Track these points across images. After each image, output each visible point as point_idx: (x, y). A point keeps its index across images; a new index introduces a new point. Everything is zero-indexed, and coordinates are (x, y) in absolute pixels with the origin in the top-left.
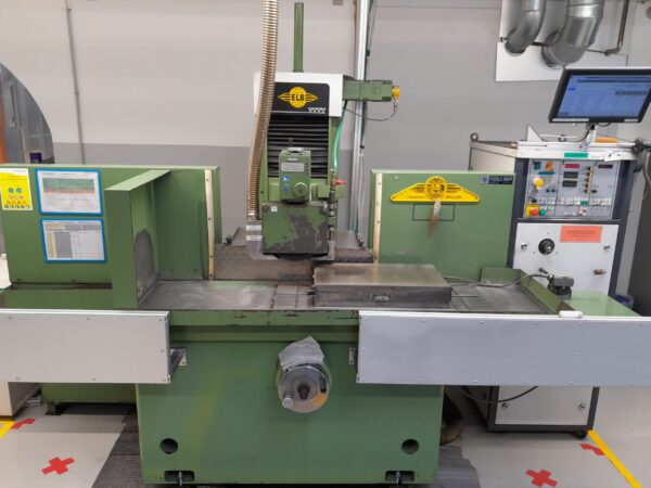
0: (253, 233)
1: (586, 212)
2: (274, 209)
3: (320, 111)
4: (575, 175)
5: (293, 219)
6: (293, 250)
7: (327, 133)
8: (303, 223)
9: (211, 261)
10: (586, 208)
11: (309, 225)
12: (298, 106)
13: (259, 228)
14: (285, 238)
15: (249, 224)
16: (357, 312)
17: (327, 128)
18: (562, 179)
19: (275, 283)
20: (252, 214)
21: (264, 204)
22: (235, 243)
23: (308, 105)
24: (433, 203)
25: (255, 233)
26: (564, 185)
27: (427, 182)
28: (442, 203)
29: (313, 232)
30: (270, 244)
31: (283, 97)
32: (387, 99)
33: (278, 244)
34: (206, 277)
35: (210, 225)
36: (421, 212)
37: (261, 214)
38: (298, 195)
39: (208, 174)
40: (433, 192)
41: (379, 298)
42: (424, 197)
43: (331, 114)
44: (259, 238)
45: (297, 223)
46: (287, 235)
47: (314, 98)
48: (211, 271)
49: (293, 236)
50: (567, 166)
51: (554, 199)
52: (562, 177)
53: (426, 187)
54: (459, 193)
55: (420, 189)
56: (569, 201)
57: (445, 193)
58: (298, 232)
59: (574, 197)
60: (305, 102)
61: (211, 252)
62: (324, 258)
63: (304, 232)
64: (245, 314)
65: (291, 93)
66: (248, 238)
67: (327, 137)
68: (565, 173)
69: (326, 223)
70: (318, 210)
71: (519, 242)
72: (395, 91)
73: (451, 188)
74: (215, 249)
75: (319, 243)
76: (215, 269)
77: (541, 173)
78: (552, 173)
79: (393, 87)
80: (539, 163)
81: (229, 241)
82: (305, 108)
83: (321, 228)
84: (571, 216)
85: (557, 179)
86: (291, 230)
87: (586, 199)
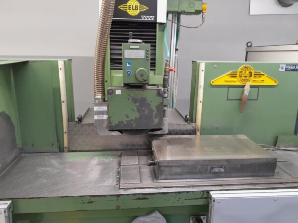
0: (100, 113)
2: (118, 92)
3: (150, 18)
5: (135, 101)
6: (134, 126)
7: (155, 36)
8: (143, 103)
9: (65, 136)
11: (149, 105)
12: (133, 15)
13: (105, 108)
14: (128, 117)
15: (96, 105)
16: (208, 192)
17: (156, 32)
19: (119, 153)
20: (99, 96)
21: (109, 88)
22: (85, 121)
23: (141, 14)
24: (244, 86)
25: (102, 113)
27: (239, 70)
28: (252, 86)
29: (151, 111)
30: (115, 122)
31: (121, 7)
32: (198, 12)
33: (122, 122)
34: (61, 150)
35: (64, 107)
36: (234, 93)
37: (107, 97)
38: (140, 79)
39: (61, 64)
40: (243, 78)
41: (216, 170)
42: (236, 81)
43: (158, 21)
44: (105, 117)
45: (138, 104)
46: (129, 114)
47: (145, 8)
48: (66, 144)
49: (135, 115)
53: (238, 73)
54: (263, 78)
55: (233, 75)
57: (252, 78)
58: (138, 111)
60: (138, 11)
61: (65, 129)
62: (159, 132)
63: (144, 111)
64: (93, 199)
65: (128, 4)
66: (96, 117)
67: (155, 39)
69: (162, 103)
70: (156, 92)
72: (204, 6)
73: (258, 75)
74: (69, 127)
75: (156, 121)
76: (69, 143)
79: (203, 4)
81: (80, 120)
82: (139, 16)
83: (158, 107)
86: (132, 110)
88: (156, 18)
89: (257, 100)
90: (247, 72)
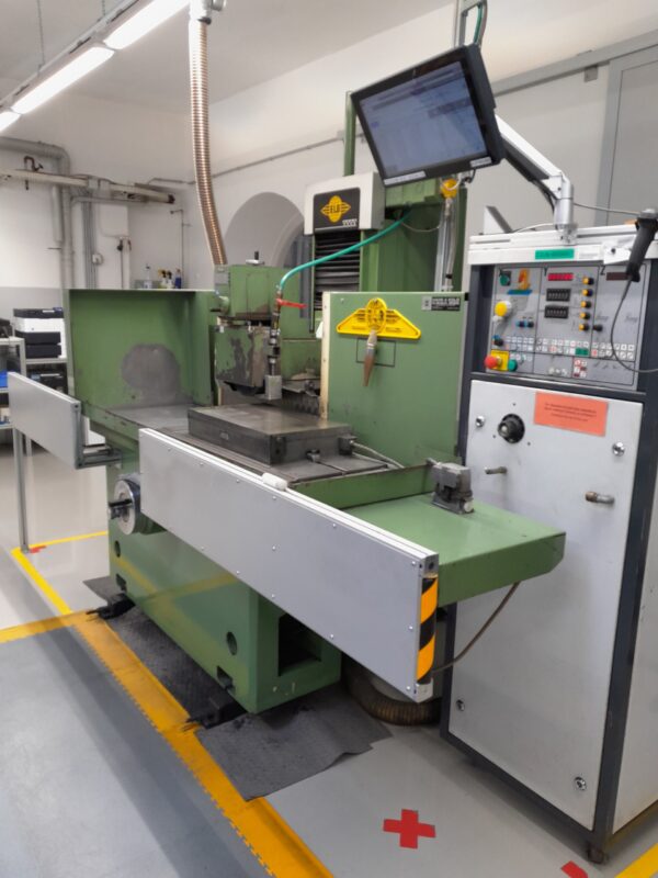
1: (585, 371)
2: (222, 330)
3: (348, 224)
4: (564, 294)
6: (232, 379)
10: (585, 363)
12: (335, 220)
18: (544, 303)
26: (547, 316)
27: (368, 306)
28: (378, 339)
31: (323, 211)
40: (373, 321)
42: (362, 328)
50: (553, 277)
51: (531, 341)
52: (544, 297)
53: (366, 313)
54: (399, 324)
55: (361, 317)
56: (556, 345)
57: (385, 323)
59: (564, 338)
60: (340, 213)
65: (330, 205)
68: (550, 291)
71: (474, 413)
73: (390, 316)
75: (248, 373)
77: (511, 292)
78: (527, 292)
80: (509, 275)
82: (340, 221)
84: (559, 376)
85: (536, 303)
87: (586, 345)
88: (358, 223)
89: (393, 366)
90: (378, 312)
